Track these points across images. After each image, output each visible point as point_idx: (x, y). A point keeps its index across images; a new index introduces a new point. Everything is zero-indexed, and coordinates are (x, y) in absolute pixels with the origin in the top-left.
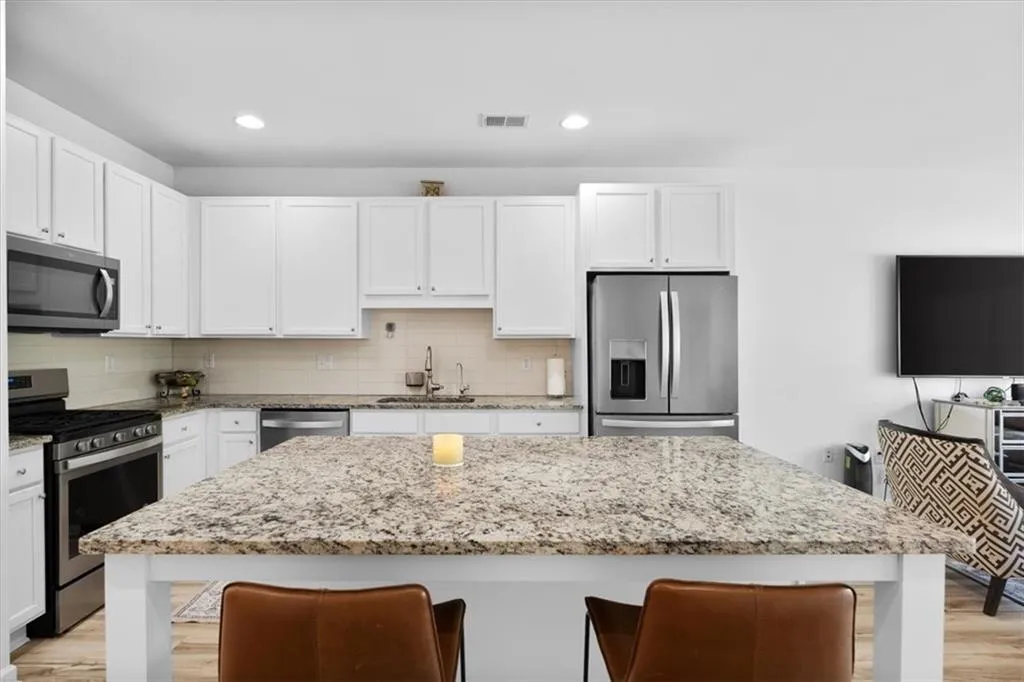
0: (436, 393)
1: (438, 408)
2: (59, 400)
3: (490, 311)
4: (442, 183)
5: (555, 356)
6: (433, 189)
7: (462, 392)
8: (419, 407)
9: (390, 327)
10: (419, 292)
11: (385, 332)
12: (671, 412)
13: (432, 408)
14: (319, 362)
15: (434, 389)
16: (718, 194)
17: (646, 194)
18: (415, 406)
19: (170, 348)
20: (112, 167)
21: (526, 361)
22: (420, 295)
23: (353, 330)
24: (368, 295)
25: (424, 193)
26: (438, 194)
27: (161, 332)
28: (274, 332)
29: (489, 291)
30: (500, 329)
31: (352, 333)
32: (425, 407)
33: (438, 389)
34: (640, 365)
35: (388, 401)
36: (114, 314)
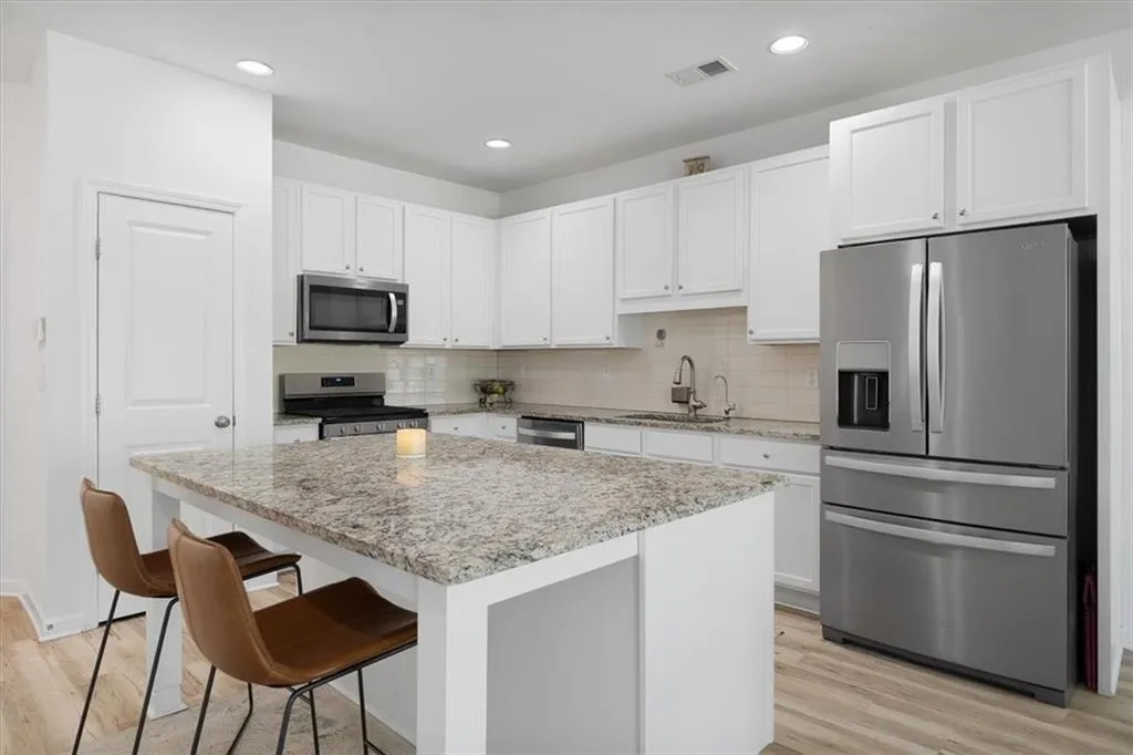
0: (699, 412)
1: (657, 426)
2: (381, 398)
3: (743, 310)
4: (708, 157)
6: (697, 166)
7: (727, 412)
8: (640, 424)
9: (661, 334)
10: (667, 292)
11: (656, 340)
12: (931, 454)
13: (652, 425)
15: (696, 408)
16: (1070, 80)
17: (929, 114)
19: (496, 359)
20: (409, 207)
22: (669, 296)
23: (607, 338)
24: (628, 299)
25: (688, 171)
26: (702, 172)
27: (458, 343)
28: (549, 342)
29: (742, 284)
30: (752, 333)
31: (608, 342)
32: (645, 425)
33: (701, 407)
34: (883, 379)
35: (647, 417)
36: (402, 328)
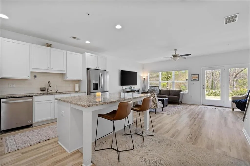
0: (50, 92)
4: (52, 45)
5: (77, 83)
6: (49, 45)
7: (56, 91)
9: (35, 76)
10: (48, 69)
11: (34, 78)
12: (101, 92)
15: (49, 91)
17: (96, 56)
18: (52, 94)
21: (70, 84)
23: (28, 77)
24: (32, 68)
25: (47, 46)
26: (50, 47)
29: (65, 70)
30: (68, 78)
31: (28, 78)
34: (97, 84)
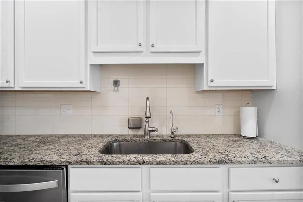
0: (152, 134)
7: (172, 133)
9: (116, 83)
10: (140, 49)
11: (112, 87)
14: (62, 110)
15: (150, 131)
22: (141, 52)
23: (82, 83)
24: (94, 52)
28: (12, 85)
31: (81, 85)
33: (153, 131)
